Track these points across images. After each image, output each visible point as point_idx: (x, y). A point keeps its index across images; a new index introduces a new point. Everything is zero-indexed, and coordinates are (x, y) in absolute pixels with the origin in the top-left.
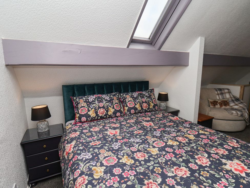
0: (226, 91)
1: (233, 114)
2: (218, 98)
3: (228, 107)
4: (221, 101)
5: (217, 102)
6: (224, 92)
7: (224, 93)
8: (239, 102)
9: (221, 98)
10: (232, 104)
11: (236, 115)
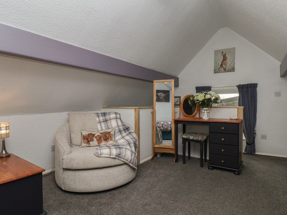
0: (113, 116)
1: (102, 156)
2: (99, 129)
4: (101, 134)
6: (109, 119)
10: (117, 137)
11: (108, 156)
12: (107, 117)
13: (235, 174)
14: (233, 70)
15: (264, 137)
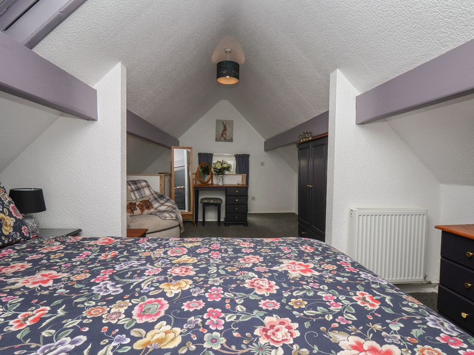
0: (144, 184)
1: (167, 218)
3: (152, 210)
4: (140, 202)
5: (135, 204)
6: (141, 187)
7: (141, 189)
8: (165, 199)
9: (138, 197)
10: (156, 205)
11: (171, 218)
12: (139, 185)
13: (244, 226)
14: (231, 140)
15: (253, 198)
